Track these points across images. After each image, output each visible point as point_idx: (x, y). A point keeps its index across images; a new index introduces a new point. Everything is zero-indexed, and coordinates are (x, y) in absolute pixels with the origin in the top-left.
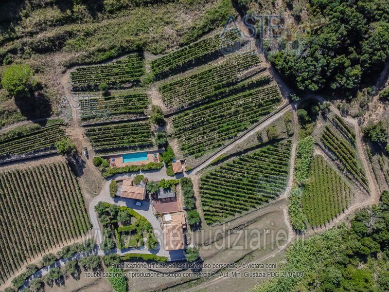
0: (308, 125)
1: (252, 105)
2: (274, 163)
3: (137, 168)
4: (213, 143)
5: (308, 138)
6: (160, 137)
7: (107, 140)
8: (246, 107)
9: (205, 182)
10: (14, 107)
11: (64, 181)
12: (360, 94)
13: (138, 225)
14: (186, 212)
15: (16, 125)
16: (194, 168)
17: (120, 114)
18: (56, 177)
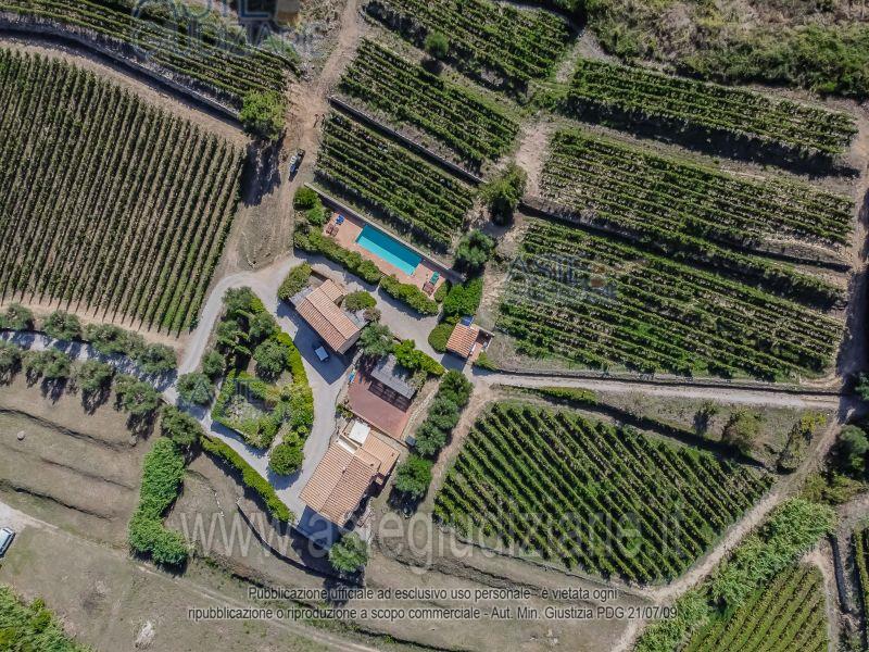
0: (844, 480)
1: (745, 328)
2: (691, 502)
3: (377, 276)
4: (583, 347)
5: (824, 509)
6: (475, 243)
7: (358, 168)
8: (727, 323)
9: (498, 420)
11: (209, 191)
13: (285, 399)
14: (405, 452)
16: (498, 371)
17: (429, 130)
18: (201, 171)
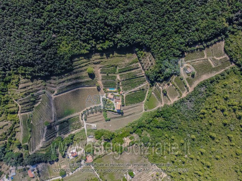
0: (152, 87)
1: (139, 81)
2: (142, 94)
3: (112, 92)
4: (129, 88)
5: (151, 90)
6: (118, 86)
7: (106, 85)
9: (127, 96)
10: (88, 75)
12: (163, 82)
13: (111, 104)
14: (121, 102)
15: (87, 79)
16: (125, 93)
17: (110, 79)
18: (94, 91)
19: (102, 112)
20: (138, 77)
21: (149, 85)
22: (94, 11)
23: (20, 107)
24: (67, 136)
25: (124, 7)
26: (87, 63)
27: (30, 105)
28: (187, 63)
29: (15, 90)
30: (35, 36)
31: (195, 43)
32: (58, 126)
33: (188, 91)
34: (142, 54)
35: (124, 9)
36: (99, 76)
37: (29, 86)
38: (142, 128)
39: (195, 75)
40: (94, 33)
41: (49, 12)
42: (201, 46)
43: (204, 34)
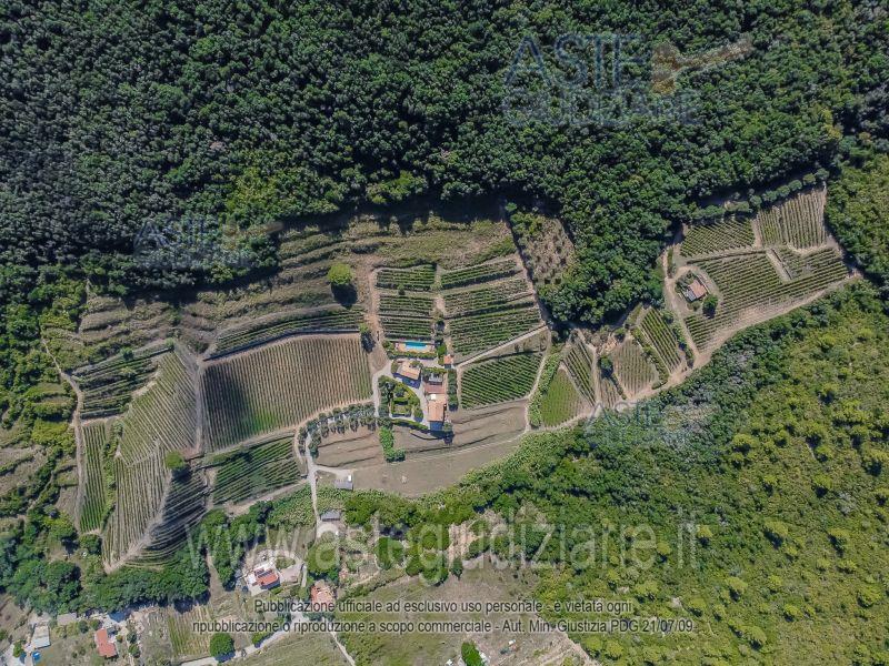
0: (559, 344)
1: (515, 321)
2: (525, 369)
3: (416, 355)
4: (478, 346)
5: (557, 354)
6: (438, 334)
7: (396, 329)
8: (510, 322)
9: (467, 375)
10: (330, 292)
11: (357, 355)
12: (602, 328)
13: (409, 399)
14: (448, 395)
15: (329, 306)
16: (460, 363)
17: (410, 310)
18: (351, 350)
19: (374, 429)
20: (510, 307)
21: (550, 335)
22: (364, 63)
23: (80, 395)
24: (243, 509)
25: (471, 54)
26: (330, 249)
27: (116, 392)
28: (689, 263)
29: (66, 333)
30: (151, 146)
31: (721, 193)
32: (213, 473)
33: (690, 364)
34: (528, 224)
35: (471, 60)
36: (372, 298)
37: (116, 323)
38: (517, 493)
39: (719, 309)
40: (361, 143)
41: (205, 63)
42: (743, 206)
43: (753, 162)
